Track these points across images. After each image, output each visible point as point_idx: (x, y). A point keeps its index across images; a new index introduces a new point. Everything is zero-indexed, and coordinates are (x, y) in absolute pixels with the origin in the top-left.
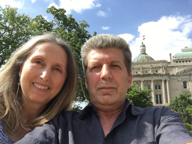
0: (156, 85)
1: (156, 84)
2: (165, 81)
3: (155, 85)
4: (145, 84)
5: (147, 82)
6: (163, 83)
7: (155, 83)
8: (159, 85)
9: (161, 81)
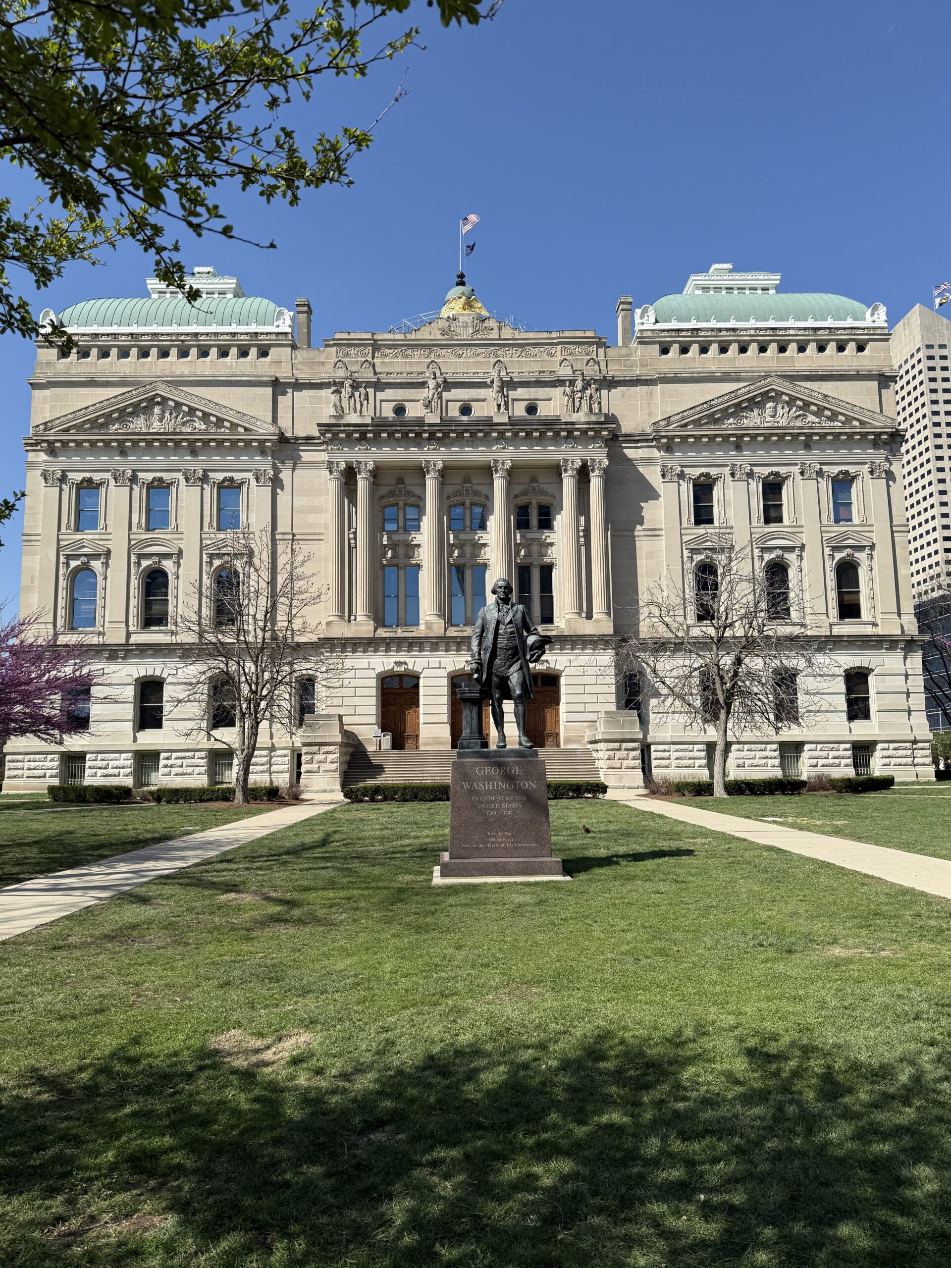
0: (523, 500)
1: (525, 493)
2: (583, 474)
3: (516, 497)
4: (450, 490)
5: (467, 480)
6: (568, 484)
7: (517, 489)
8: (545, 500)
9: (556, 470)
